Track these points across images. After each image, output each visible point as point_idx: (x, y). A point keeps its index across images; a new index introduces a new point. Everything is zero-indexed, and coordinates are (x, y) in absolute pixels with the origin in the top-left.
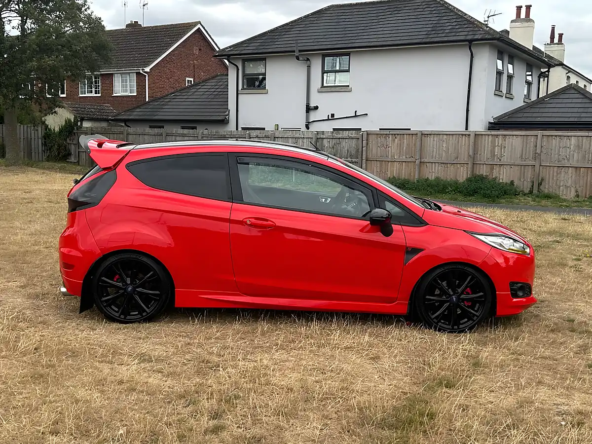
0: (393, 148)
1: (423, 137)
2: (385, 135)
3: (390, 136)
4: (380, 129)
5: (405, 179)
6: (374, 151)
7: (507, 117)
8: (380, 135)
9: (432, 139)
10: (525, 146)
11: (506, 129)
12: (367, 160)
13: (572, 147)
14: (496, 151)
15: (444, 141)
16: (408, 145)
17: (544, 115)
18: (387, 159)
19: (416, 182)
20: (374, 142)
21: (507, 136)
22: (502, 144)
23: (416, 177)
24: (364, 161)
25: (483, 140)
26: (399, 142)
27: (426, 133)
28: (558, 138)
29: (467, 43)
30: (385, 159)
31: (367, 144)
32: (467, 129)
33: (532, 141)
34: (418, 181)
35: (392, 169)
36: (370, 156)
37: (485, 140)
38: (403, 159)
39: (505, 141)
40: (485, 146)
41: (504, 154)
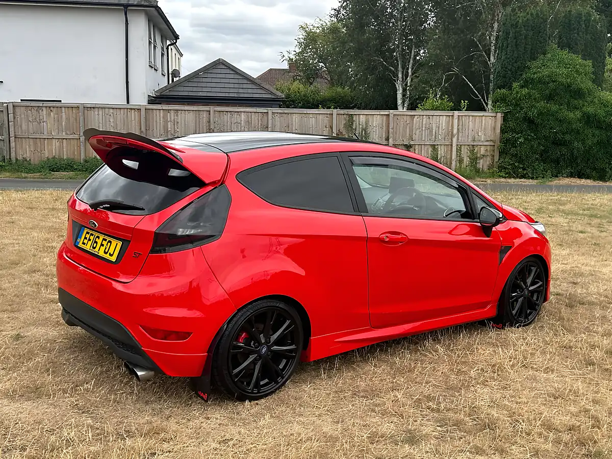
0: (49, 123)
1: (86, 111)
2: (37, 108)
3: (44, 109)
4: (21, 100)
5: (68, 159)
6: (24, 127)
7: (167, 91)
8: (30, 108)
9: (96, 113)
10: (197, 122)
11: (168, 103)
12: (15, 138)
13: (242, 122)
14: (169, 126)
15: (110, 115)
16: (68, 119)
17: (204, 89)
18: (43, 136)
19: (82, 161)
20: (23, 116)
21: (179, 111)
22: (174, 119)
23: (83, 157)
24: (12, 139)
25: (155, 115)
26: (56, 116)
27: (89, 106)
28: (229, 114)
29: (122, 8)
30: (40, 136)
31: (14, 118)
32: (128, 102)
33: (205, 116)
34: (86, 161)
35: (50, 147)
36: (19, 134)
37: (156, 115)
38: (63, 136)
39: (177, 116)
40: (156, 121)
41: (178, 130)
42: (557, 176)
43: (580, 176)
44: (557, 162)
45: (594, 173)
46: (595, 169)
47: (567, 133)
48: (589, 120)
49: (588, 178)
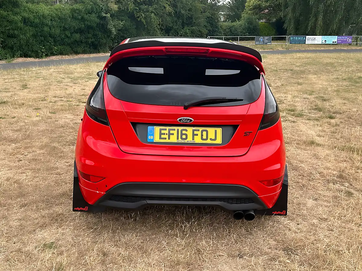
42: (14, 57)
43: (26, 56)
44: (12, 48)
45: (33, 54)
46: (33, 51)
47: (15, 29)
48: (25, 21)
49: (30, 57)
